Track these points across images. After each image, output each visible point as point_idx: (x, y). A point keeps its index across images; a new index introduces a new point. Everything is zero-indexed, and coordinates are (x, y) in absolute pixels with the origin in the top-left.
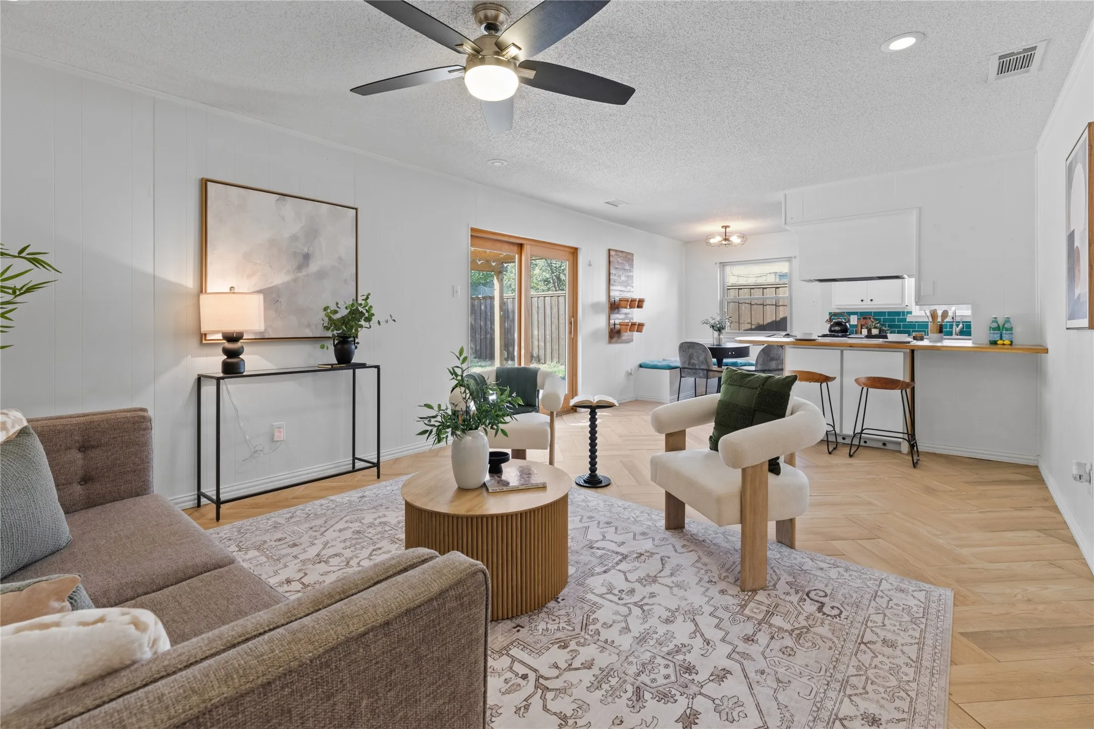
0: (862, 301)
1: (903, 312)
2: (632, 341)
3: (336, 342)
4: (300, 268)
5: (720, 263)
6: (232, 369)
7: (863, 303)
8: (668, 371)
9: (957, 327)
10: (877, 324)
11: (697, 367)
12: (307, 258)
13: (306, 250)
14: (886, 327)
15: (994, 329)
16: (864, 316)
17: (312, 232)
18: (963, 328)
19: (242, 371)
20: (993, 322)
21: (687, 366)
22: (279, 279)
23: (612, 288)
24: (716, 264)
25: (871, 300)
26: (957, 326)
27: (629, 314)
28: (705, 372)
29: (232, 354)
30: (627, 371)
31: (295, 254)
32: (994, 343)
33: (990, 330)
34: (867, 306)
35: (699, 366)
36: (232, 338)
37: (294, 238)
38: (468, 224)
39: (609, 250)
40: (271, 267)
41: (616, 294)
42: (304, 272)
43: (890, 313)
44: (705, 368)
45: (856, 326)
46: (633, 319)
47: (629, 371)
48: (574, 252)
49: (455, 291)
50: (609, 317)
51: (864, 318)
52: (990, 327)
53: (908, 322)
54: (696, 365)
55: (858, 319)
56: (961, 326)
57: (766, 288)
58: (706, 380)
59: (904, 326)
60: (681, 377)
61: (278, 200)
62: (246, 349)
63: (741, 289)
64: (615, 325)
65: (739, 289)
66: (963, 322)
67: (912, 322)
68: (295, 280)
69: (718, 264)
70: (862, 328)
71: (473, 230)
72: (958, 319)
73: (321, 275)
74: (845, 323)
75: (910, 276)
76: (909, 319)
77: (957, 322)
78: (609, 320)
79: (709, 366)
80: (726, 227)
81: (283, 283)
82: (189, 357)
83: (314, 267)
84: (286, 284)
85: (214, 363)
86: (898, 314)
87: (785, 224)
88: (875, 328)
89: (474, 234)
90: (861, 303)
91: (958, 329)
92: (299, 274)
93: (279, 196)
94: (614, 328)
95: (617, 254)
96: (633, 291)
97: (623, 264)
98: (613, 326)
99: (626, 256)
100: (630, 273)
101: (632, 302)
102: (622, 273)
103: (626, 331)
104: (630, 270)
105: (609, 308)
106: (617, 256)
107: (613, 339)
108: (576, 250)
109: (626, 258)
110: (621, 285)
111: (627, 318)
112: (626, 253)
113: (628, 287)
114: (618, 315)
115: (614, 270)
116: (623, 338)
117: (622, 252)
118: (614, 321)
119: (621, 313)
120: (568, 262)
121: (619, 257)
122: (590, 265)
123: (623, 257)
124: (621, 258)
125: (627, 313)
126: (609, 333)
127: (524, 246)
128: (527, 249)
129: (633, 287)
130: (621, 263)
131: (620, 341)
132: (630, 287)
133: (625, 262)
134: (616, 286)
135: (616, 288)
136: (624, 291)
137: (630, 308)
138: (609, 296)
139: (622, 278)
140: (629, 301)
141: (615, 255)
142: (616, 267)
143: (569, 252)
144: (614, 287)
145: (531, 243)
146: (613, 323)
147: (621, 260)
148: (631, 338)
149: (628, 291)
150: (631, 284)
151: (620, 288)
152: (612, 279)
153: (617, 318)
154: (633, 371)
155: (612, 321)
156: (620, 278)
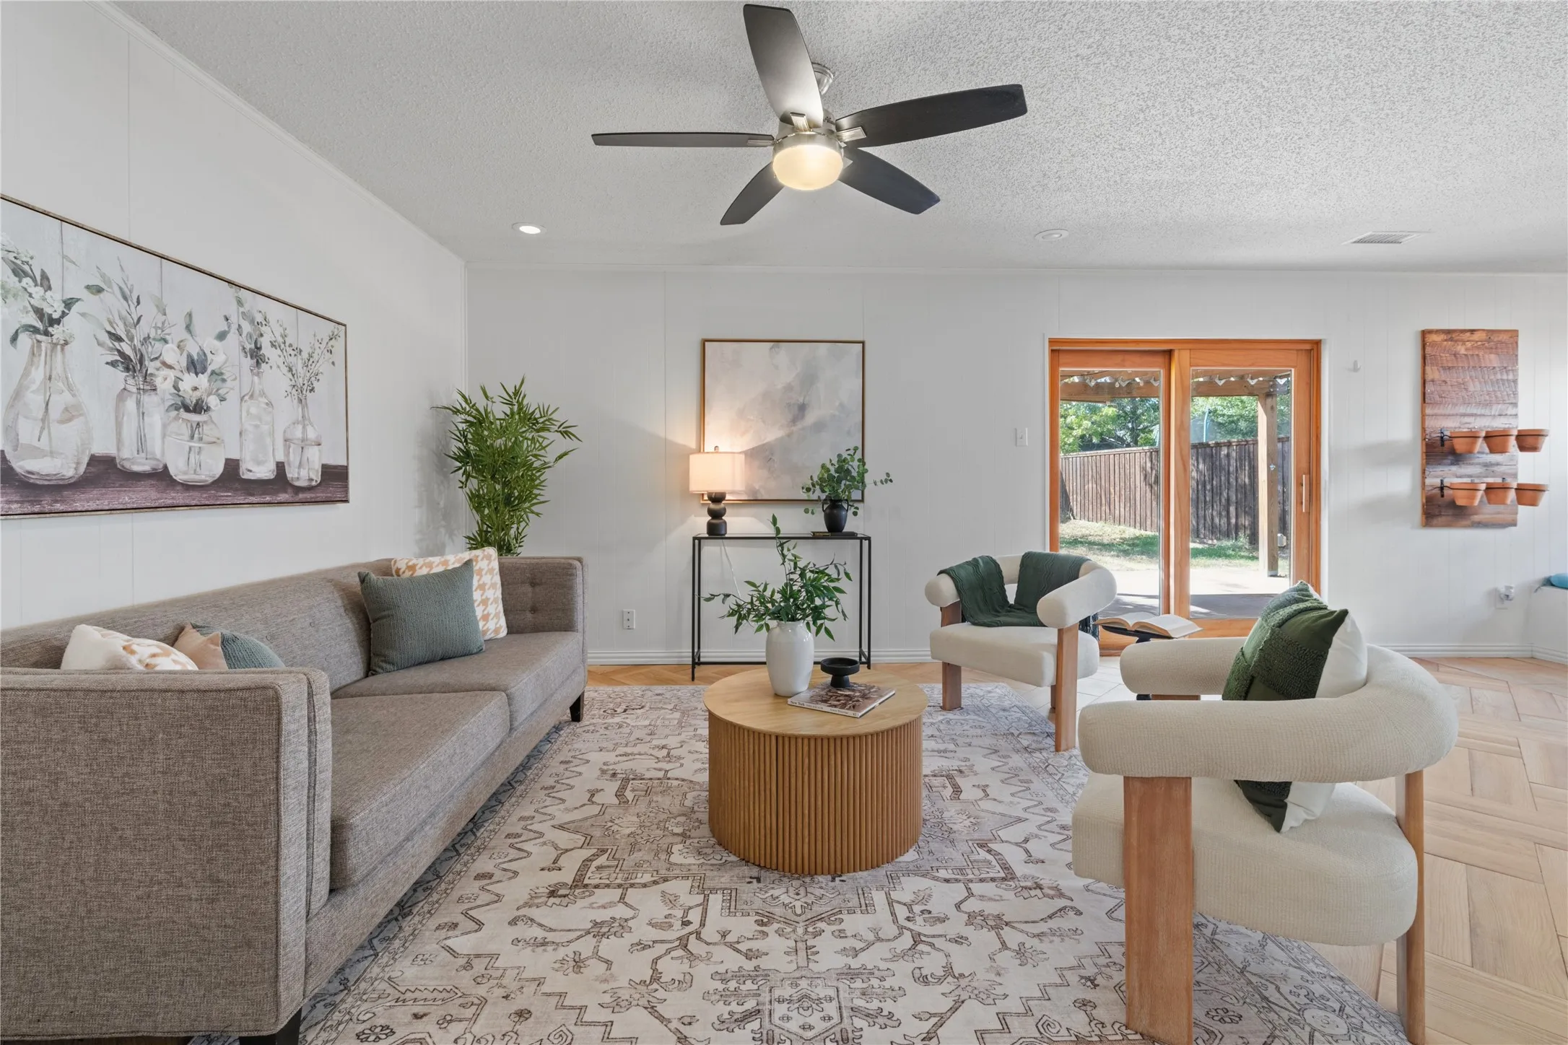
2: (1515, 525)
3: (825, 506)
4: (794, 421)
6: (716, 530)
12: (803, 408)
13: (801, 400)
17: (809, 379)
19: (723, 532)
22: (773, 434)
23: (1428, 411)
27: (1501, 464)
29: (717, 515)
30: (1496, 590)
31: (789, 405)
36: (717, 498)
37: (789, 388)
38: (1044, 335)
39: (1424, 334)
40: (764, 422)
41: (1448, 423)
42: (799, 425)
46: (1513, 476)
47: (1503, 590)
48: (1313, 350)
49: (1019, 436)
50: (1424, 472)
61: (771, 348)
62: (728, 511)
64: (1442, 488)
68: (789, 435)
71: (1052, 342)
73: (819, 427)
78: (1424, 478)
81: (777, 439)
82: (693, 517)
83: (811, 418)
84: (780, 440)
85: (701, 523)
89: (1055, 348)
92: (794, 429)
93: (772, 344)
94: (1443, 496)
95: (1451, 339)
96: (1514, 413)
97: (1476, 357)
98: (1437, 491)
99: (1489, 340)
100: (1505, 374)
101: (1495, 440)
102: (1471, 377)
103: (1473, 503)
104: (1505, 368)
105: (1423, 453)
106: (1452, 343)
107: (1440, 519)
108: (1317, 344)
109: (1489, 342)
110: (1466, 403)
111: (1494, 474)
112: (1491, 332)
113: (1495, 407)
114: (1454, 469)
115: (1442, 372)
116: (1476, 518)
117: (1472, 331)
118: (1442, 481)
119: (1470, 464)
120: (1293, 370)
121: (1460, 343)
122: (1355, 369)
123: (1477, 342)
124: (1469, 344)
125: (1493, 461)
126: (1423, 506)
127: (1176, 354)
128: (1181, 358)
129: (1515, 405)
130: (1466, 355)
131: (1464, 523)
132: (1504, 407)
133: (1485, 353)
134: (1450, 406)
135: (1449, 410)
136: (1480, 415)
137: (1492, 451)
138: (1424, 429)
139: (1471, 388)
140: (1479, 437)
141: (1446, 340)
142: (1450, 365)
143: (1297, 350)
144: (1439, 409)
145: (1190, 346)
146: (1439, 485)
147: (1466, 349)
148: (1509, 518)
149: (1497, 414)
150: (1506, 398)
151: (1462, 410)
152: (1432, 393)
153: (1452, 475)
154: (1512, 591)
155: (1433, 481)
156: (1466, 389)
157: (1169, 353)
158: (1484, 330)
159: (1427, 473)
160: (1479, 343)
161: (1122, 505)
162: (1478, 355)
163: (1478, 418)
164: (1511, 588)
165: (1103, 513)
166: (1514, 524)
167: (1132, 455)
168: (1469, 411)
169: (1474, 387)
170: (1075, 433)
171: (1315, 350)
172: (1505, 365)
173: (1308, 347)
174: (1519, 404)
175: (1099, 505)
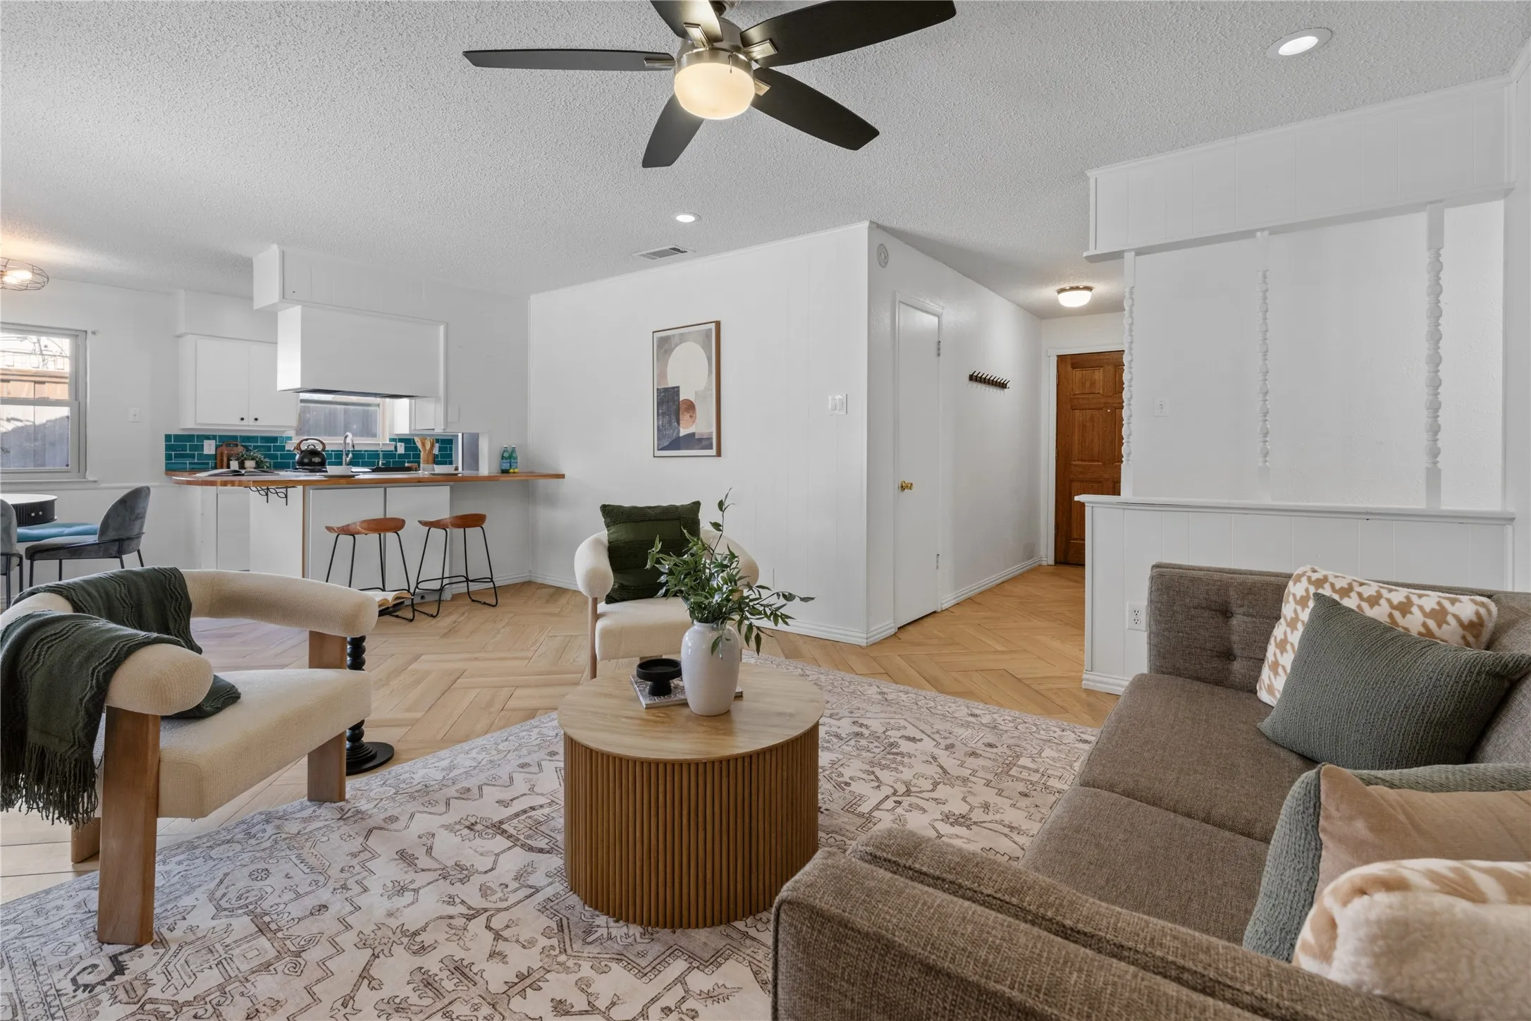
0: (242, 419)
1: (282, 438)
7: (244, 422)
25: (256, 419)
26: (347, 455)
32: (505, 472)
34: (246, 427)
45: (212, 457)
51: (226, 446)
53: (288, 451)
55: (218, 446)
56: (350, 455)
59: (283, 457)
66: (355, 450)
70: (230, 460)
86: (274, 439)
90: (238, 422)
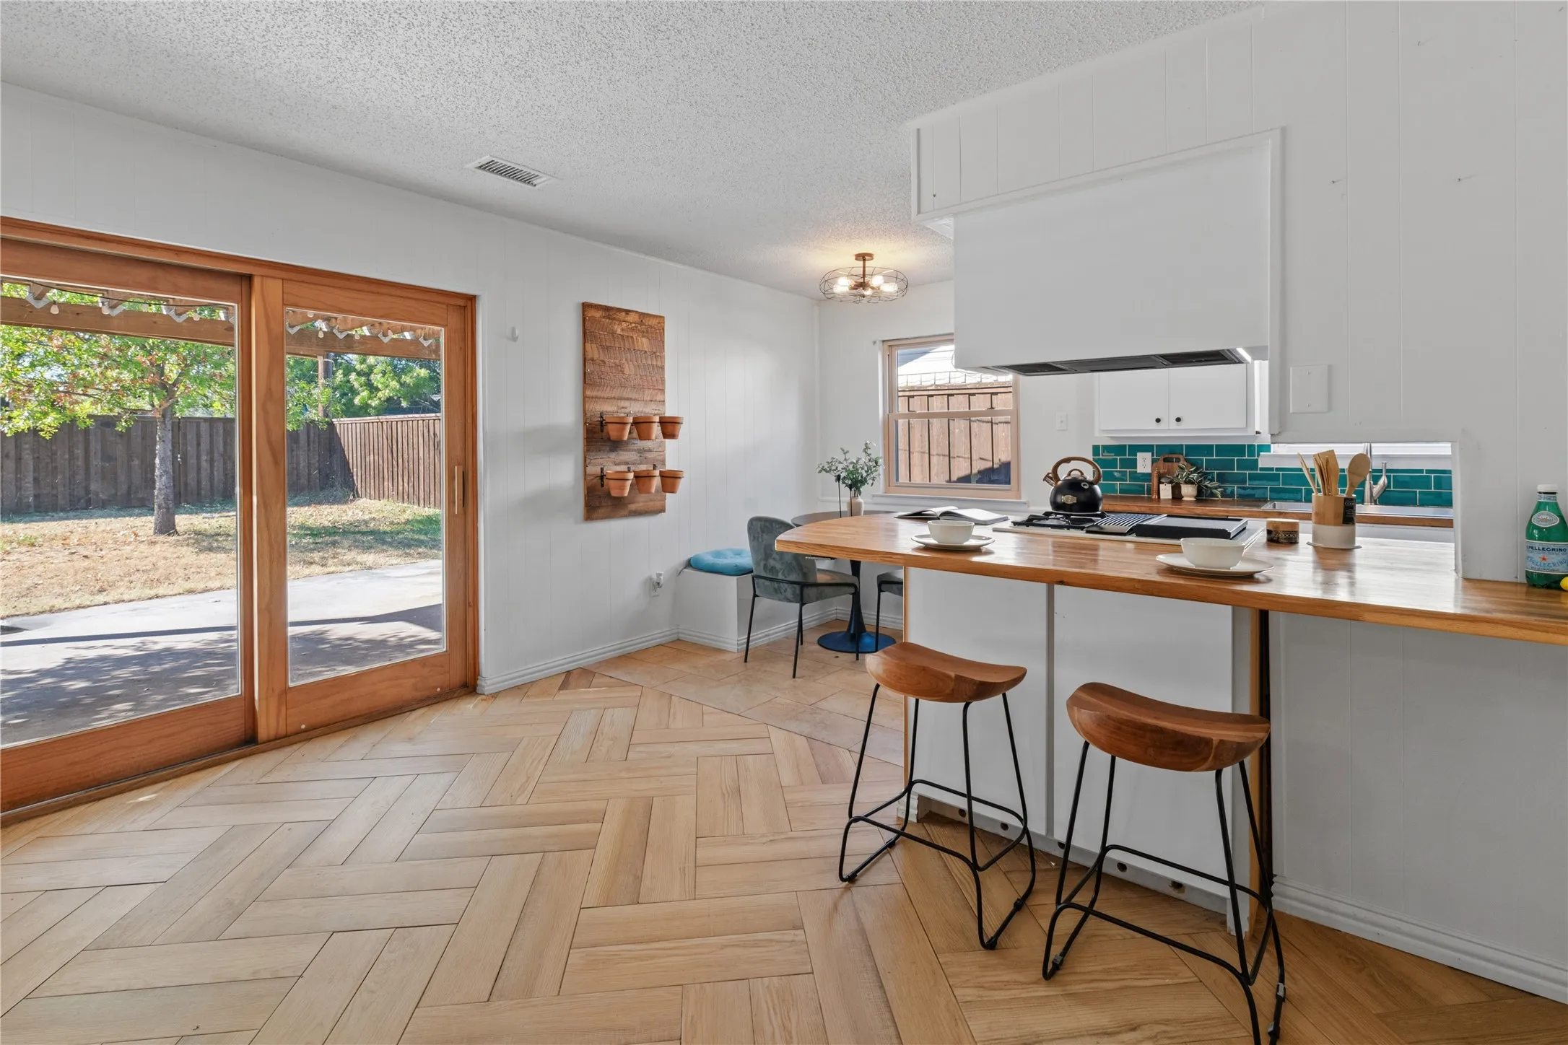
0: (1158, 420)
1: (1251, 446)
2: (664, 511)
5: (884, 341)
7: (1162, 426)
8: (735, 578)
9: (1376, 483)
10: (1192, 472)
11: (780, 576)
14: (1212, 480)
15: (1546, 534)
16: (1167, 454)
18: (1389, 486)
20: (1540, 507)
21: (763, 574)
23: (589, 393)
24: (875, 343)
25: (1178, 420)
26: (1376, 480)
27: (650, 450)
28: (798, 587)
30: (650, 579)
32: (1546, 584)
33: (1530, 536)
34: (1169, 433)
35: (783, 574)
39: (585, 307)
41: (607, 407)
43: (1222, 449)
44: (797, 580)
45: (1147, 477)
46: (663, 462)
47: (655, 577)
48: (467, 304)
50: (585, 458)
51: (1166, 460)
52: (1531, 526)
53: (1262, 469)
54: (777, 572)
55: (1154, 461)
56: (1383, 480)
57: (996, 394)
58: (798, 605)
60: (755, 596)
63: (953, 395)
64: (602, 477)
65: (949, 395)
66: (1388, 471)
67: (1272, 469)
69: (878, 344)
70: (1160, 483)
72: (1376, 465)
74: (1091, 483)
75: (1258, 352)
76: (1264, 461)
77: (1375, 471)
78: (585, 466)
79: (805, 575)
80: (863, 257)
86: (1239, 449)
87: (919, 212)
88: (1189, 482)
90: (1154, 425)
91: (1377, 489)
94: (602, 485)
95: (609, 317)
96: (662, 399)
97: (630, 339)
98: (597, 481)
99: (642, 323)
100: (655, 359)
101: (641, 425)
102: (626, 360)
103: (623, 493)
104: (655, 353)
105: (584, 438)
106: (610, 321)
107: (602, 511)
108: (472, 299)
109: (641, 325)
110: (622, 386)
111: (646, 460)
112: (642, 315)
113: (647, 392)
114: (613, 455)
115: (601, 351)
116: (633, 507)
117: (627, 312)
118: (602, 469)
119: (626, 450)
120: (443, 329)
121: (617, 322)
122: (514, 339)
123: (631, 323)
124: (624, 325)
125: (646, 448)
126: (585, 498)
127: (257, 282)
128: (267, 290)
129: (663, 391)
130: (622, 336)
131: (623, 513)
132: (655, 392)
133: (638, 336)
134: (609, 388)
135: (607, 393)
136: (635, 400)
137: (641, 438)
138: (585, 414)
139: (627, 371)
140: (627, 423)
141: (604, 317)
142: (608, 344)
143: (448, 305)
144: (598, 391)
145: (284, 275)
146: (599, 474)
147: (622, 330)
148: (658, 504)
149: (648, 399)
150: (655, 384)
151: (616, 393)
152: (592, 373)
153: (611, 464)
154: (662, 577)
155: (594, 470)
156: (623, 372)
157: (249, 278)
158: (636, 312)
159: (588, 461)
160: (633, 325)
161: (406, 480)
162: (632, 337)
163: (633, 403)
164: (661, 575)
165: (386, 489)
166: (662, 510)
167: (415, 423)
168: (625, 395)
169: (629, 369)
170: (380, 394)
171: (469, 308)
172: (654, 351)
173: (461, 303)
174: (666, 390)
175: (381, 480)
